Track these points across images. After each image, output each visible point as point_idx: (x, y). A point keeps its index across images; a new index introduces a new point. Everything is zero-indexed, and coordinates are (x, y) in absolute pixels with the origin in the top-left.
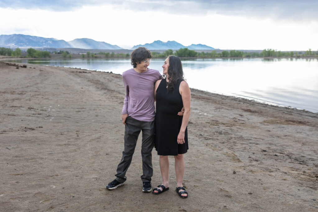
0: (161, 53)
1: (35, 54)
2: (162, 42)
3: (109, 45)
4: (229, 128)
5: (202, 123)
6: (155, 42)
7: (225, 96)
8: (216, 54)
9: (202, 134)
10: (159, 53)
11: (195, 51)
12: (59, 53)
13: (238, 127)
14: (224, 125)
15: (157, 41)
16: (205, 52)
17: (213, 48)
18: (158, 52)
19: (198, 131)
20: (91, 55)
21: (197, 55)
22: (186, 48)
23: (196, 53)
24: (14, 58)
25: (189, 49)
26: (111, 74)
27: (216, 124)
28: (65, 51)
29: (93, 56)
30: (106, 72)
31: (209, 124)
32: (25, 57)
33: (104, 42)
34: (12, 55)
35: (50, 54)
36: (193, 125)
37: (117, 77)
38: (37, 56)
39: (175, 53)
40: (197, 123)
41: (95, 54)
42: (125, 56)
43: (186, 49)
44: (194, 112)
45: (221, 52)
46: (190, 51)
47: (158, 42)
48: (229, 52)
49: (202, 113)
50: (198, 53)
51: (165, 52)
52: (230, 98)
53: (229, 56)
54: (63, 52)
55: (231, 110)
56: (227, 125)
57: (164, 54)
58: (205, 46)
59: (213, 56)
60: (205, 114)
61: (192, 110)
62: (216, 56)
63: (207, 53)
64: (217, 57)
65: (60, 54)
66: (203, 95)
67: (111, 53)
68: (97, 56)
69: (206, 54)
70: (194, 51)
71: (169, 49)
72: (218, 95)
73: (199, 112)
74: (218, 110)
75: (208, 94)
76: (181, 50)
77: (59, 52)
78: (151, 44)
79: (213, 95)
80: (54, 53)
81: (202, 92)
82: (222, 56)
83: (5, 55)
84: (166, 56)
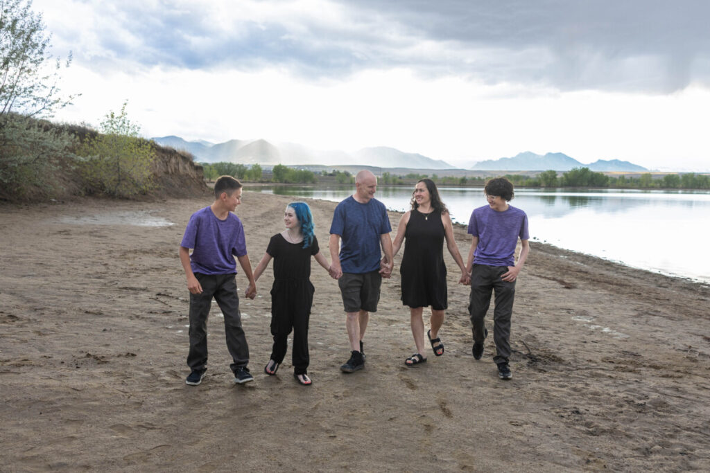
0: (533, 176)
1: (286, 177)
2: (534, 155)
3: (428, 160)
4: (670, 382)
5: (590, 361)
6: (521, 155)
7: (667, 278)
8: (651, 181)
9: (582, 409)
10: (528, 178)
11: (605, 174)
12: (331, 175)
13: (699, 379)
14: (658, 372)
15: (526, 153)
16: (627, 177)
17: (646, 169)
18: (526, 175)
19: (570, 395)
20: (391, 180)
21: (609, 181)
22: (585, 167)
23: (607, 178)
24: (249, 182)
25: (592, 169)
27: (631, 367)
28: (342, 171)
29: (395, 182)
31: (612, 366)
32: (268, 182)
33: (418, 155)
34: (247, 177)
35: (314, 177)
36: (561, 367)
38: (289, 180)
39: (562, 178)
40: (575, 361)
41: (400, 178)
42: (458, 183)
43: (585, 171)
44: (575, 323)
45: (662, 178)
46: (592, 173)
47: (527, 156)
48: (681, 178)
49: (597, 326)
50: (611, 178)
51: (540, 176)
52: (680, 284)
53: (681, 186)
54: (338, 172)
55: (681, 320)
56: (664, 372)
57: (537, 181)
58: (627, 164)
59: (644, 185)
60: (606, 330)
61: (573, 315)
62: (651, 184)
63: (631, 178)
64: (653, 188)
65: (331, 177)
66: (611, 274)
68: (403, 180)
69: (628, 181)
70: (602, 175)
71: (549, 169)
72: (647, 273)
73: (590, 324)
74: (644, 318)
75: (622, 269)
76: (575, 172)
77: (331, 172)
78: (513, 158)
79: (636, 275)
80: (322, 175)
81: (609, 265)
82: (663, 185)
84: (543, 184)
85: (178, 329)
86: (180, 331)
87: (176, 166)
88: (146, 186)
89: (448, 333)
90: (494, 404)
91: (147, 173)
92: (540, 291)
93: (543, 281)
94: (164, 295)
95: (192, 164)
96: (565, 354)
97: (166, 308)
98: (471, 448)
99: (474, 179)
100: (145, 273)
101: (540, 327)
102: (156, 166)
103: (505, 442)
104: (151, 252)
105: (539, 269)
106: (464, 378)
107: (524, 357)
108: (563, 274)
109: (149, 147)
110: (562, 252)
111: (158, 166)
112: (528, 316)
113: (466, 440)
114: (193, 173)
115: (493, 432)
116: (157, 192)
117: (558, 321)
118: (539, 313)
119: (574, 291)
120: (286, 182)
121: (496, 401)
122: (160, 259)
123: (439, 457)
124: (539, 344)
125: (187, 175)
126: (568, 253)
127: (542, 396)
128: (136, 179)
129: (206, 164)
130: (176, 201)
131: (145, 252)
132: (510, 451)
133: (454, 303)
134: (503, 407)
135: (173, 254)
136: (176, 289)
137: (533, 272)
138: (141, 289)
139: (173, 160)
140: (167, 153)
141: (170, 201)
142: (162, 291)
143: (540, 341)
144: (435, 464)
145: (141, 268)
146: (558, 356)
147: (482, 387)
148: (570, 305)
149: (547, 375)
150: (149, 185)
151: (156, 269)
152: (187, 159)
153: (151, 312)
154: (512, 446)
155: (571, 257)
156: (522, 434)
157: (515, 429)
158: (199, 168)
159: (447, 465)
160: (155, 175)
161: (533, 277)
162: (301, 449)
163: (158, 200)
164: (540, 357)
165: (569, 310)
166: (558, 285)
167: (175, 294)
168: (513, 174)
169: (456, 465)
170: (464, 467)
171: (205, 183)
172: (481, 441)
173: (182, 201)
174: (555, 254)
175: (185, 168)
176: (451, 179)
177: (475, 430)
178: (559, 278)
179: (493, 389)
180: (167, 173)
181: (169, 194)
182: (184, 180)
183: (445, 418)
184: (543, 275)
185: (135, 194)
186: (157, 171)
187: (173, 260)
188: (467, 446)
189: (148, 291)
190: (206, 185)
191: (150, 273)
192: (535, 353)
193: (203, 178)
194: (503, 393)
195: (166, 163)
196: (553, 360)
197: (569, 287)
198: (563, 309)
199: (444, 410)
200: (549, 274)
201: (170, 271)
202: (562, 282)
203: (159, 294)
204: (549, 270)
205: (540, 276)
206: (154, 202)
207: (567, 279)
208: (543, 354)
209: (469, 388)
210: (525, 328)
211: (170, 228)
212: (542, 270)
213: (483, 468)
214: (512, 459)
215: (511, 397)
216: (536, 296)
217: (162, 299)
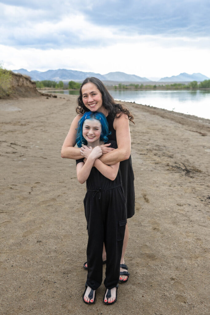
0: (187, 84)
1: (75, 86)
2: (187, 74)
3: (139, 78)
6: (181, 74)
10: (184, 85)
15: (183, 73)
20: (122, 87)
24: (58, 89)
26: (134, 104)
29: (124, 88)
30: (129, 103)
32: (66, 89)
33: (134, 75)
34: (56, 87)
37: (137, 107)
38: (76, 88)
39: (200, 85)
41: (126, 86)
42: (153, 88)
47: (183, 75)
51: (190, 84)
57: (189, 86)
61: (206, 149)
67: (140, 85)
68: (128, 87)
71: (194, 80)
76: (206, 82)
78: (177, 76)
83: (50, 87)
84: (191, 87)
85: (19, 161)
86: (20, 162)
87: (23, 83)
88: (9, 92)
89: (148, 159)
90: (170, 195)
91: (9, 86)
92: (190, 138)
93: (192, 133)
94: (14, 144)
95: (30, 81)
96: (202, 168)
97: (15, 151)
98: (158, 218)
99: (160, 86)
100: (6, 133)
101: (190, 155)
102: (13, 83)
103: (175, 215)
104: (10, 123)
105: (190, 127)
106: (155, 182)
107: (184, 170)
108: (201, 129)
109: (9, 73)
110: (200, 119)
111: (14, 82)
112: (185, 150)
113: (156, 214)
114: (31, 86)
115: (169, 209)
116: (14, 95)
117: (199, 152)
118: (190, 148)
119: (206, 137)
120: (75, 89)
121: (170, 193)
122: (13, 126)
123: (142, 224)
124: (190, 164)
125: (28, 86)
126: (202, 119)
127: (192, 191)
128: (4, 89)
129: (38, 81)
130: (23, 99)
131: (7, 123)
132: (177, 219)
133: (150, 144)
134: (174, 197)
135: (20, 124)
136: (20, 141)
137: (187, 129)
138: (3, 142)
139: (21, 80)
140: (17, 77)
141: (21, 99)
142: (13, 142)
143: (191, 162)
144: (140, 228)
145: (4, 131)
146: (199, 169)
147: (163, 186)
148: (204, 144)
149: (194, 179)
150: (10, 92)
151: (11, 131)
152: (27, 79)
153: (7, 153)
154: (178, 217)
155: (204, 121)
156: (183, 210)
157: (179, 207)
158: (34, 83)
159: (147, 228)
160: (13, 87)
161: (187, 131)
162: (75, 221)
163: (15, 98)
164: (191, 170)
165: (204, 146)
166: (198, 134)
167: (19, 143)
168: (177, 83)
169: (151, 227)
170: (155, 229)
171: (37, 90)
172: (163, 215)
173: (26, 99)
174: (197, 120)
175: (27, 83)
176: (150, 86)
177: (160, 209)
178: (199, 131)
179: (169, 187)
180: (18, 85)
181: (20, 96)
182: (27, 89)
183: (146, 203)
184: (191, 130)
185: (4, 96)
186: (14, 85)
187: (19, 127)
188: (156, 218)
189: (7, 142)
190: (38, 91)
191: (8, 133)
192: (188, 168)
193: (36, 88)
194: (173, 189)
195: (18, 81)
196: (197, 172)
197: (203, 135)
198: (201, 146)
199: (145, 199)
200: (195, 129)
201: (18, 132)
202: (200, 133)
203: (11, 144)
204: (194, 127)
205: (190, 131)
206: (13, 99)
207: (202, 132)
208: (192, 168)
209: (157, 187)
210: (184, 156)
211: (19, 111)
212: (191, 128)
213: (164, 229)
214: (178, 224)
215: (177, 191)
216: (188, 140)
217: (13, 146)
